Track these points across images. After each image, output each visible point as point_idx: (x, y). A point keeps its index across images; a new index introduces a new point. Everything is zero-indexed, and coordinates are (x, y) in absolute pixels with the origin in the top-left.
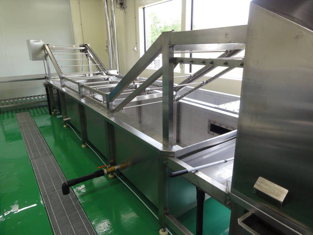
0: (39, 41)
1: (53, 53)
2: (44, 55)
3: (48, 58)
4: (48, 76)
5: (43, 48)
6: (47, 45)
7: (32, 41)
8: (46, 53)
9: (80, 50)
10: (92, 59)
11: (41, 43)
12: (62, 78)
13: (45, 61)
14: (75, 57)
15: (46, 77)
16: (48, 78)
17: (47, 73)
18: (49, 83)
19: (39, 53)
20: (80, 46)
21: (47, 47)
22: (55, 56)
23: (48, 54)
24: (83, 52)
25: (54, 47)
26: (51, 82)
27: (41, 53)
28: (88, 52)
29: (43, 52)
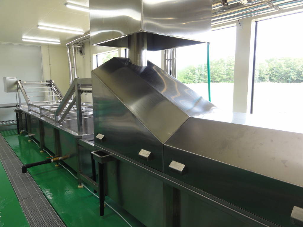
0: (13, 78)
1: (23, 87)
2: (17, 88)
3: (20, 90)
4: (18, 104)
5: (17, 83)
6: (20, 81)
7: (8, 78)
8: (18, 87)
9: (47, 85)
10: (55, 92)
11: (15, 80)
12: (29, 105)
13: (17, 93)
14: (43, 90)
15: (17, 105)
16: (18, 106)
17: (18, 102)
18: (19, 109)
19: (13, 87)
20: (46, 82)
21: (19, 82)
22: (25, 89)
23: (20, 88)
24: (49, 86)
25: (25, 82)
26: (21, 108)
27: (15, 87)
28: (52, 86)
29: (16, 86)
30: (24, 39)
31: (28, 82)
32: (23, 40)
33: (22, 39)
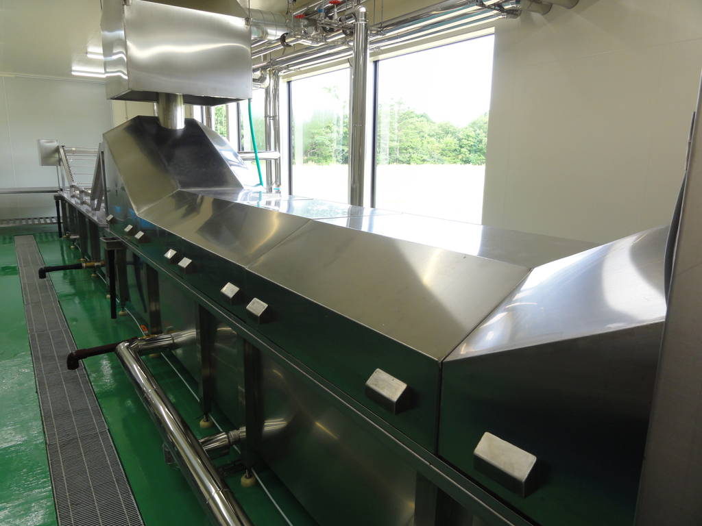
0: (51, 142)
2: (58, 159)
5: (57, 150)
6: (62, 147)
7: (43, 141)
8: (60, 157)
11: (55, 144)
13: (58, 167)
16: (62, 190)
18: (61, 196)
19: (51, 157)
21: (61, 151)
23: (62, 159)
25: (74, 149)
26: (65, 195)
27: (54, 156)
29: (57, 155)
30: (74, 71)
31: (78, 149)
32: (73, 73)
33: (71, 71)
